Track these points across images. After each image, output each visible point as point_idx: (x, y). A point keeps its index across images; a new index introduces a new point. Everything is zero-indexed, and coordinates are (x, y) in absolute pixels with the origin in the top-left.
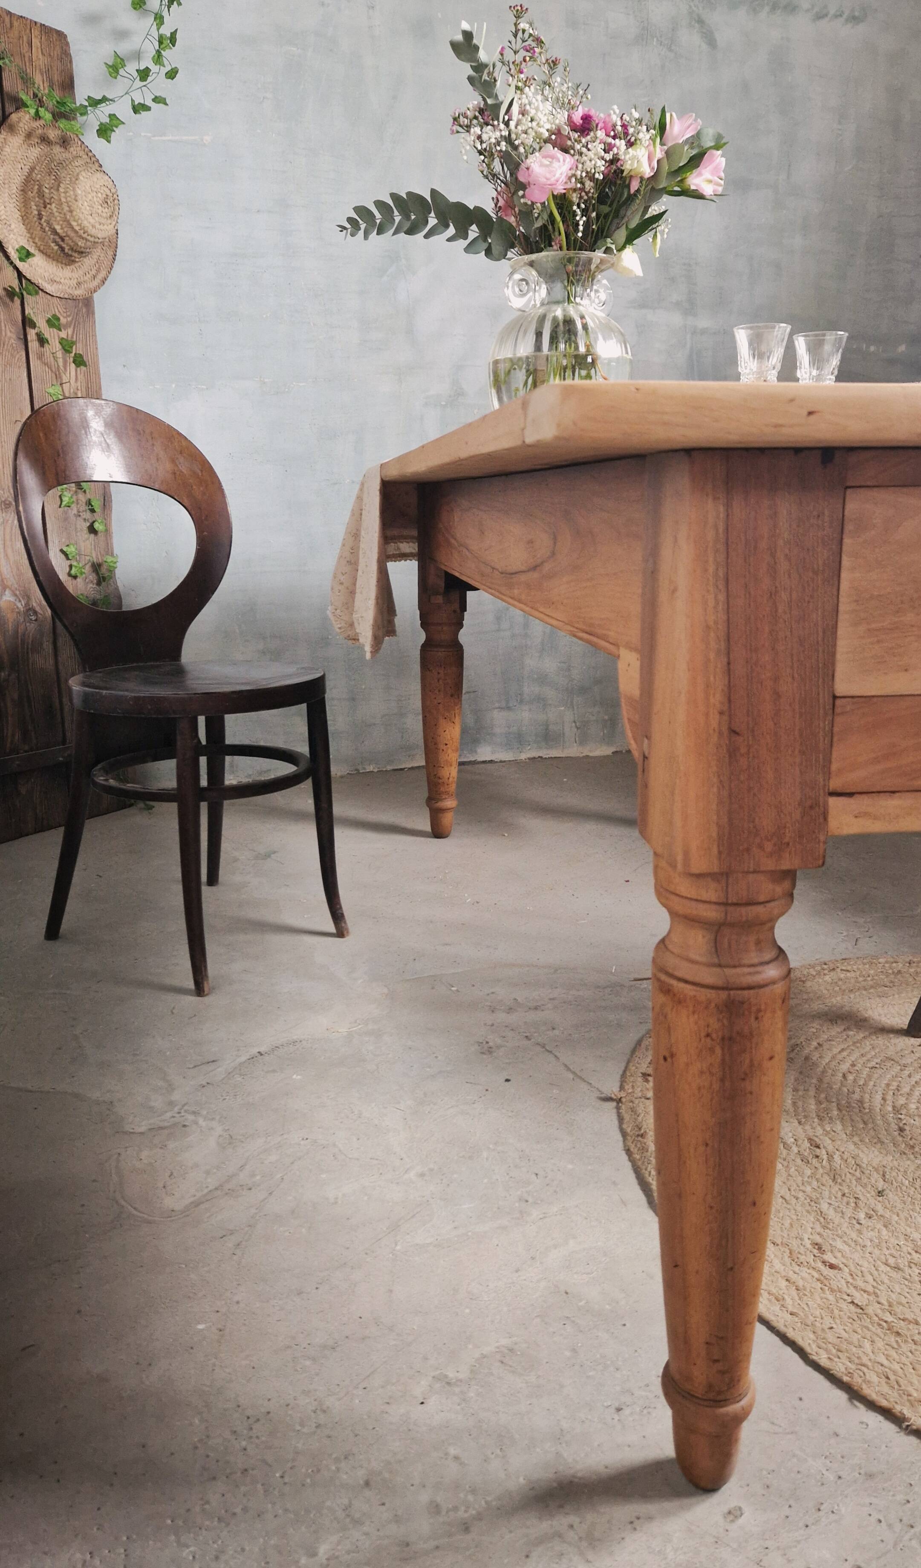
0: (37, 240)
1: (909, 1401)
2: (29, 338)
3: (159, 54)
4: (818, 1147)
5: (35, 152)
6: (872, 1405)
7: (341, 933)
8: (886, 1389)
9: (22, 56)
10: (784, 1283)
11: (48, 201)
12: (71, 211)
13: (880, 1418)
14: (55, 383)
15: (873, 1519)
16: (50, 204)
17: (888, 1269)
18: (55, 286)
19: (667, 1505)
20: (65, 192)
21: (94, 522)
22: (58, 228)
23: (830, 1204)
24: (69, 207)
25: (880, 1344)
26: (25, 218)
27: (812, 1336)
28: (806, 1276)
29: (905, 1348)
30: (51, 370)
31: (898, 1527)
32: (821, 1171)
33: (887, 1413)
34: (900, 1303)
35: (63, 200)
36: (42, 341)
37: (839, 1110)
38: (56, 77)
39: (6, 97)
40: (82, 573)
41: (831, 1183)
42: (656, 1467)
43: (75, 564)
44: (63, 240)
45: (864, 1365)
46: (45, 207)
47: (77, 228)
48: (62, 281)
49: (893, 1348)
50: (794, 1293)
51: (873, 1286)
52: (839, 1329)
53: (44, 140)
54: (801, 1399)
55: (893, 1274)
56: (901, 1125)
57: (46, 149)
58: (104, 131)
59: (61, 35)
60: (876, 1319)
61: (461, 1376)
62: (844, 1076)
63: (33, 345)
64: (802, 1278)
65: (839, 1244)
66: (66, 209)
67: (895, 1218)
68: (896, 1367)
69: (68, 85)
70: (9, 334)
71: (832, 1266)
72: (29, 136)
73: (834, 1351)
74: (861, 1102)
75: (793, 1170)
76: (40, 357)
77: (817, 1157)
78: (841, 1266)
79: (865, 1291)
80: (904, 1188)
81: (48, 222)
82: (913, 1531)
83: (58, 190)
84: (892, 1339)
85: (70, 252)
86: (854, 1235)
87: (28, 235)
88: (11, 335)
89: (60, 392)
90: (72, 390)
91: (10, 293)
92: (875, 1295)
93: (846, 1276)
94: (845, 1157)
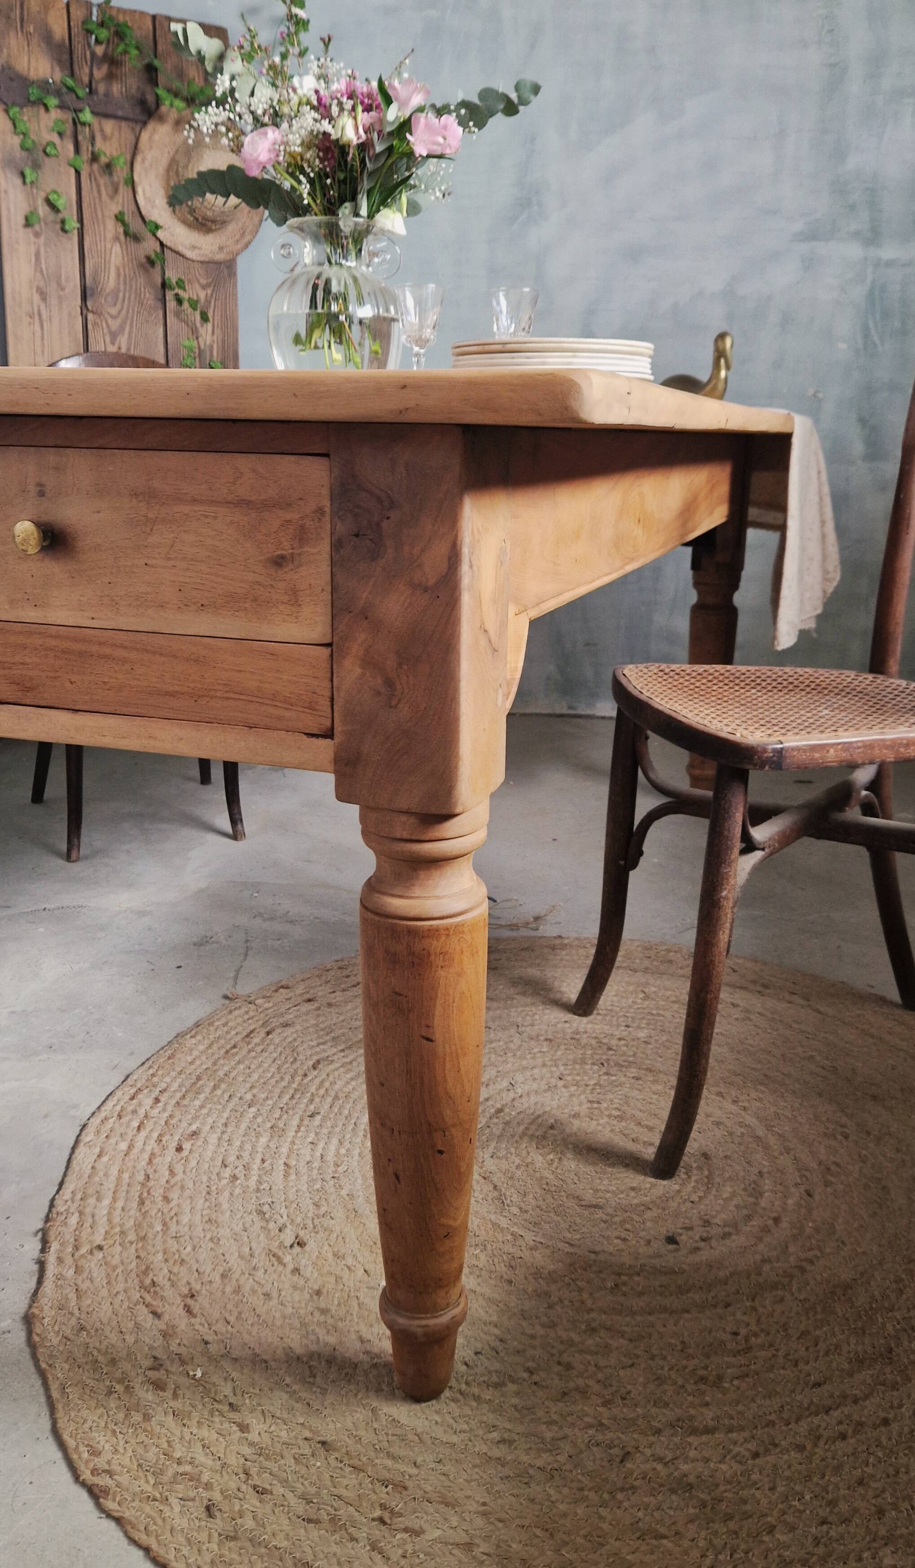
0: (178, 213)
2: (167, 298)
6: (44, 1238)
8: (69, 1230)
13: (38, 1246)
14: (191, 337)
18: (196, 251)
23: (259, 1111)
25: (120, 1204)
26: (167, 194)
28: (149, 1148)
30: (188, 326)
33: (45, 1246)
34: (183, 1188)
36: (177, 301)
45: (81, 1212)
48: (204, 247)
50: (119, 1155)
51: (184, 1171)
55: (217, 1169)
59: (222, 32)
60: (146, 1190)
63: (171, 304)
64: (142, 1150)
65: (213, 1137)
67: (292, 1134)
70: (147, 295)
71: (179, 1150)
76: (177, 314)
83: (188, 169)
85: (205, 222)
88: (150, 297)
89: (195, 343)
90: (208, 343)
91: (151, 261)
92: (175, 1176)
93: (178, 1158)
94: (326, 1081)
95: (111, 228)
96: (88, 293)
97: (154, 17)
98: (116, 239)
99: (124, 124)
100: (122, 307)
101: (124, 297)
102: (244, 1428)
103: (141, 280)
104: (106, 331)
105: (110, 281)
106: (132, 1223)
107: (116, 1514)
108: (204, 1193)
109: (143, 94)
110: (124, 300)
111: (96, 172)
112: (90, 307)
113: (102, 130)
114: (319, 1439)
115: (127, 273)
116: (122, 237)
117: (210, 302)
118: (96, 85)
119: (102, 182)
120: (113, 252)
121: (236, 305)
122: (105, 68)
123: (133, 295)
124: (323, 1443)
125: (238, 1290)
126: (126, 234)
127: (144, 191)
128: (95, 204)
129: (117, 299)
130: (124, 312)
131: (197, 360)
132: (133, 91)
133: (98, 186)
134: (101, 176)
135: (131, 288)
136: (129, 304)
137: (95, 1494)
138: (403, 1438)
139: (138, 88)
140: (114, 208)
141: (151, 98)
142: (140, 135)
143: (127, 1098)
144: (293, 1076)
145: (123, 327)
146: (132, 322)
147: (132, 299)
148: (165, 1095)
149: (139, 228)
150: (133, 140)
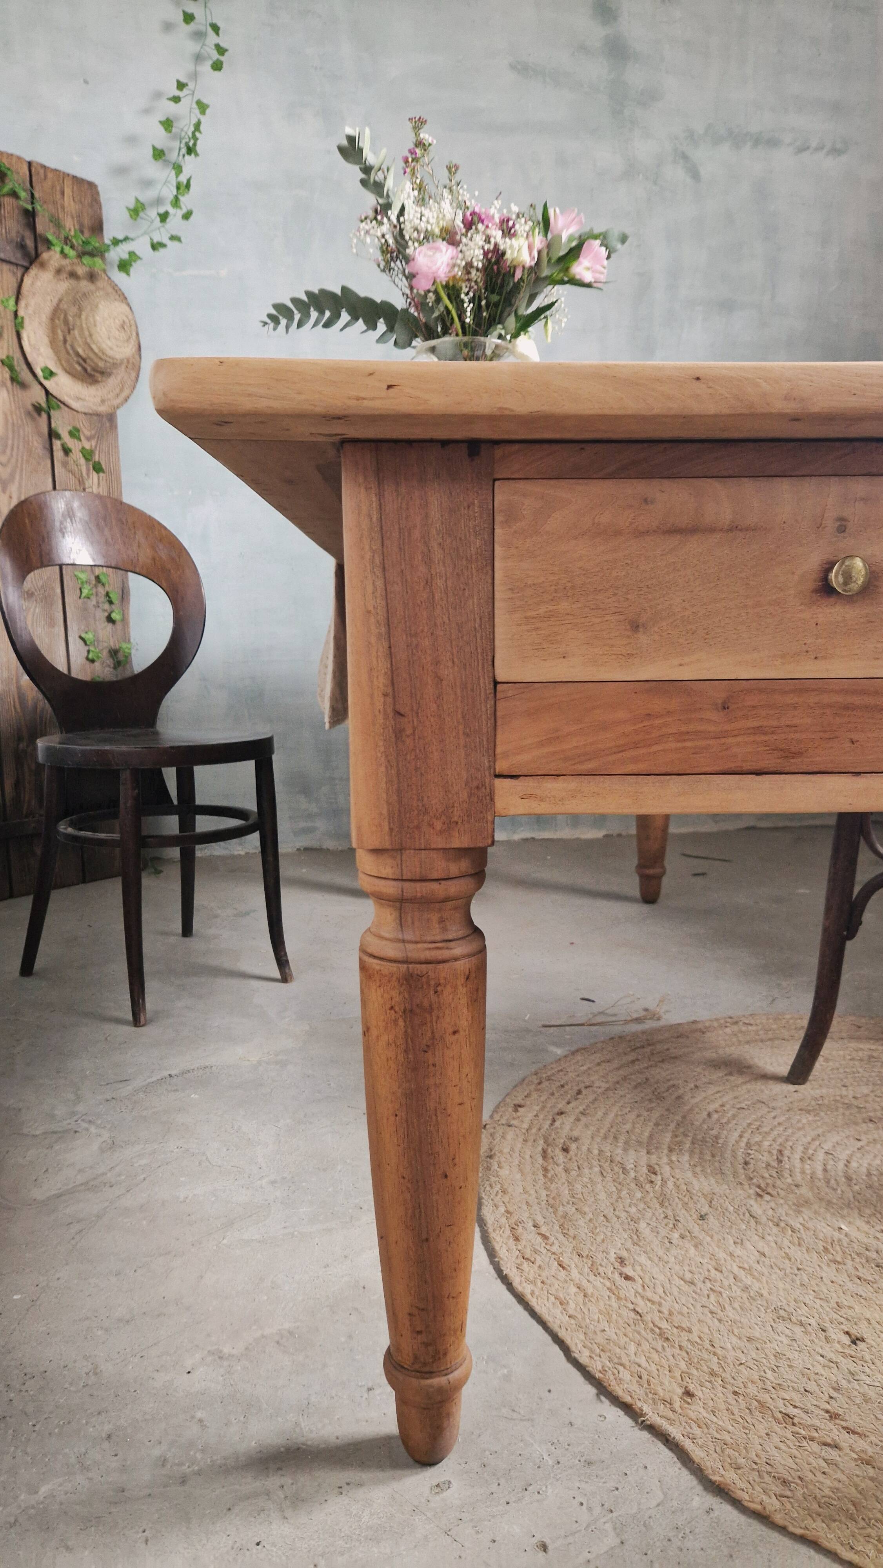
0: (63, 362)
1: (653, 1399)
2: (55, 448)
3: (176, 199)
4: (657, 1174)
5: (64, 285)
6: (617, 1401)
7: (285, 978)
8: (634, 1387)
9: (55, 203)
10: (574, 1290)
11: (71, 328)
12: (91, 335)
13: (621, 1413)
14: (78, 487)
15: (576, 1503)
16: (73, 329)
17: (682, 1282)
18: (82, 403)
19: (380, 1475)
20: (86, 319)
21: (112, 612)
22: (80, 351)
23: (649, 1224)
24: (89, 332)
25: (646, 1346)
26: (53, 343)
27: (582, 1337)
28: (599, 1284)
29: (669, 1352)
30: (74, 476)
31: (598, 1510)
32: (652, 1195)
33: (627, 1408)
34: (681, 1313)
35: (84, 326)
36: (67, 451)
37: (693, 1143)
38: (86, 221)
39: (38, 239)
40: (98, 657)
41: (657, 1206)
42: (385, 1441)
43: (92, 648)
44: (85, 361)
45: (621, 1364)
46: (69, 332)
47: (96, 350)
48: (87, 398)
49: (657, 1351)
50: (580, 1298)
51: (660, 1297)
52: (611, 1333)
53: (73, 275)
54: (549, 1391)
55: (686, 1288)
56: (748, 1159)
57: (72, 282)
58: (124, 266)
59: (92, 186)
60: (651, 1325)
61: (235, 1352)
62: (709, 1115)
63: (58, 454)
64: (594, 1287)
65: (643, 1259)
66: (86, 333)
67: (708, 1239)
68: (653, 1368)
69: (98, 228)
70: (35, 443)
71: (627, 1278)
72: (58, 271)
73: (598, 1351)
74: (717, 1137)
75: (625, 1193)
76: (65, 464)
77: (653, 1182)
78: (637, 1278)
79: (649, 1300)
80: (727, 1214)
81: (73, 347)
82: (611, 1515)
83: (80, 317)
84: (659, 1344)
85: (93, 373)
86: (661, 1253)
87: (55, 357)
88: (38, 444)
91: (38, 409)
92: (660, 1304)
93: (638, 1286)
94: (678, 1183)
97: (30, 164)
98: (3, 384)
99: (5, 267)
100: (12, 455)
101: (13, 445)
103: (29, 428)
106: (684, 1362)
108: (711, 1315)
109: (23, 239)
110: (12, 448)
115: (15, 420)
116: (9, 383)
117: (95, 454)
120: (1, 397)
123: (22, 442)
126: (13, 379)
127: (28, 337)
129: (6, 447)
130: (13, 460)
132: (14, 234)
135: (19, 436)
136: (18, 452)
139: (18, 232)
141: (30, 243)
142: (22, 280)
143: (511, 1240)
144: (640, 1186)
145: (12, 475)
146: (22, 470)
147: (21, 447)
148: (543, 1230)
149: (25, 375)
150: (15, 285)
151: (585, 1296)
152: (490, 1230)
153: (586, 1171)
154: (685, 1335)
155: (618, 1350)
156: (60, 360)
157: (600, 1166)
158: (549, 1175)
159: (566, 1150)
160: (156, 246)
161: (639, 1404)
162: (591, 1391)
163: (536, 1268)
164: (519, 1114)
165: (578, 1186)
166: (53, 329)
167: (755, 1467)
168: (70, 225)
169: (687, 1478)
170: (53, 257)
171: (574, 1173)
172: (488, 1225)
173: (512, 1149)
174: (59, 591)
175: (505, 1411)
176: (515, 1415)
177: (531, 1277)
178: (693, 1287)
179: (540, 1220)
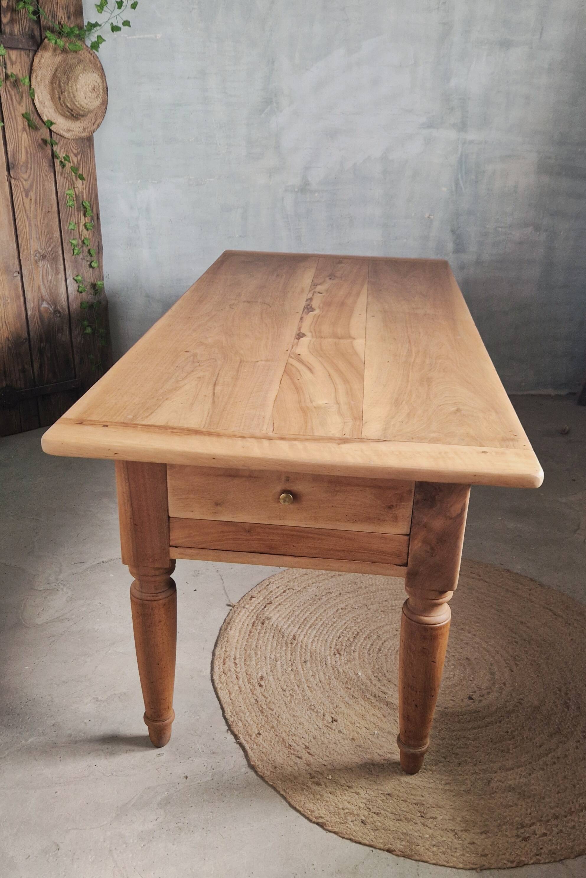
0: (59, 110)
1: (246, 733)
2: (56, 165)
4: (295, 640)
5: (59, 59)
6: (233, 733)
8: (241, 729)
10: (237, 688)
11: (63, 91)
12: (74, 97)
13: (233, 737)
14: (70, 187)
15: (203, 765)
16: (64, 92)
17: (281, 690)
18: (71, 133)
19: (142, 748)
20: (72, 87)
21: (92, 262)
22: (68, 105)
23: (281, 663)
24: (74, 94)
25: (253, 714)
26: (52, 98)
27: (231, 708)
28: (248, 687)
29: (260, 717)
30: (68, 181)
31: (209, 768)
33: (236, 737)
34: (274, 703)
35: (71, 91)
36: (63, 166)
38: (72, 9)
39: (42, 28)
40: (85, 289)
41: (289, 654)
43: (81, 285)
44: (72, 111)
45: (240, 720)
46: (62, 94)
47: (78, 105)
48: (75, 129)
49: (256, 716)
50: (238, 692)
51: (269, 695)
52: (242, 707)
53: (64, 51)
54: (211, 727)
55: (282, 693)
57: (64, 55)
58: (95, 46)
60: (260, 706)
63: (58, 168)
64: (245, 688)
65: (271, 678)
66: (72, 95)
67: (302, 672)
68: (251, 723)
69: (79, 12)
71: (261, 686)
72: (55, 50)
73: (235, 714)
75: (279, 647)
76: (62, 174)
77: (292, 643)
78: (264, 686)
79: (264, 696)
81: (64, 102)
82: (213, 770)
83: (68, 85)
84: (259, 714)
85: (76, 116)
86: (279, 676)
87: (55, 107)
88: (45, 165)
89: (73, 192)
90: (80, 190)
91: (45, 142)
92: (267, 698)
93: (263, 690)
94: (302, 645)
95: (21, 123)
96: (11, 166)
98: (24, 129)
99: (23, 52)
100: (31, 174)
101: (31, 167)
102: (358, 794)
103: (40, 155)
104: (22, 189)
105: (22, 157)
106: (264, 722)
107: (333, 831)
108: (284, 705)
109: (33, 31)
110: (31, 169)
111: (9, 86)
112: (12, 176)
113: (10, 58)
114: (386, 793)
115: (31, 150)
116: (27, 128)
117: (80, 164)
118: (4, 27)
119: (12, 93)
120: (23, 138)
121: (95, 164)
122: (9, 15)
123: (36, 165)
124: (389, 794)
125: (323, 743)
126: (29, 125)
127: (38, 97)
128: (10, 107)
129: (27, 169)
130: (32, 176)
131: (75, 202)
132: (27, 29)
133: (11, 95)
134: (12, 90)
135: (34, 159)
136: (34, 171)
137: (321, 825)
138: (414, 788)
139: (29, 28)
140: (22, 109)
141: (37, 33)
142: (33, 60)
143: (222, 664)
144: (286, 644)
145: (31, 186)
146: (37, 182)
147: (36, 167)
148: (237, 661)
149: (37, 121)
150: (29, 63)
151: (240, 691)
152: (215, 659)
153: (268, 634)
154: (270, 712)
155: (242, 714)
156: (57, 109)
157: (274, 633)
158: (251, 635)
159: (263, 623)
160: (115, 29)
161: (240, 735)
162: (226, 728)
163: (226, 678)
164: (252, 601)
165: (261, 642)
166: (53, 90)
167: (268, 761)
168: (61, 14)
169: (245, 762)
170: (51, 40)
171: (262, 635)
172: (216, 657)
173: (240, 621)
174: (60, 252)
175: (192, 732)
176: (196, 734)
177: (223, 681)
178: (284, 692)
179: (238, 656)
